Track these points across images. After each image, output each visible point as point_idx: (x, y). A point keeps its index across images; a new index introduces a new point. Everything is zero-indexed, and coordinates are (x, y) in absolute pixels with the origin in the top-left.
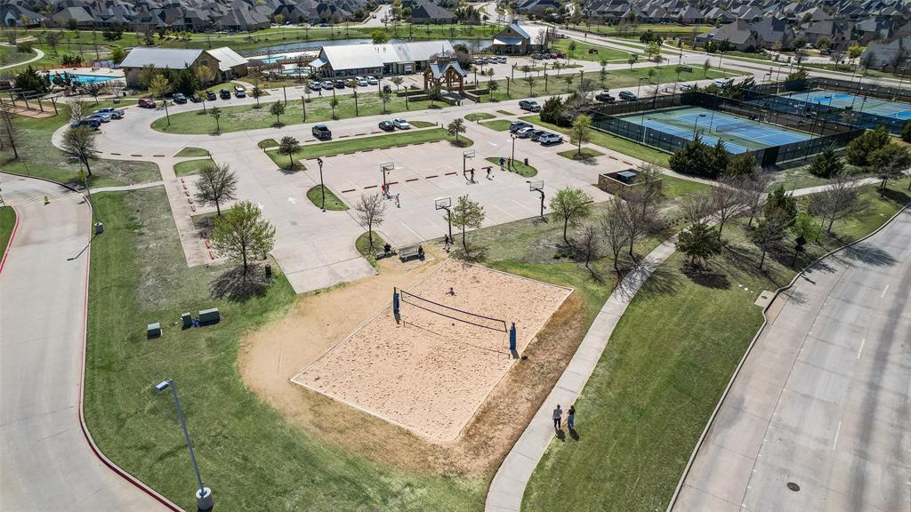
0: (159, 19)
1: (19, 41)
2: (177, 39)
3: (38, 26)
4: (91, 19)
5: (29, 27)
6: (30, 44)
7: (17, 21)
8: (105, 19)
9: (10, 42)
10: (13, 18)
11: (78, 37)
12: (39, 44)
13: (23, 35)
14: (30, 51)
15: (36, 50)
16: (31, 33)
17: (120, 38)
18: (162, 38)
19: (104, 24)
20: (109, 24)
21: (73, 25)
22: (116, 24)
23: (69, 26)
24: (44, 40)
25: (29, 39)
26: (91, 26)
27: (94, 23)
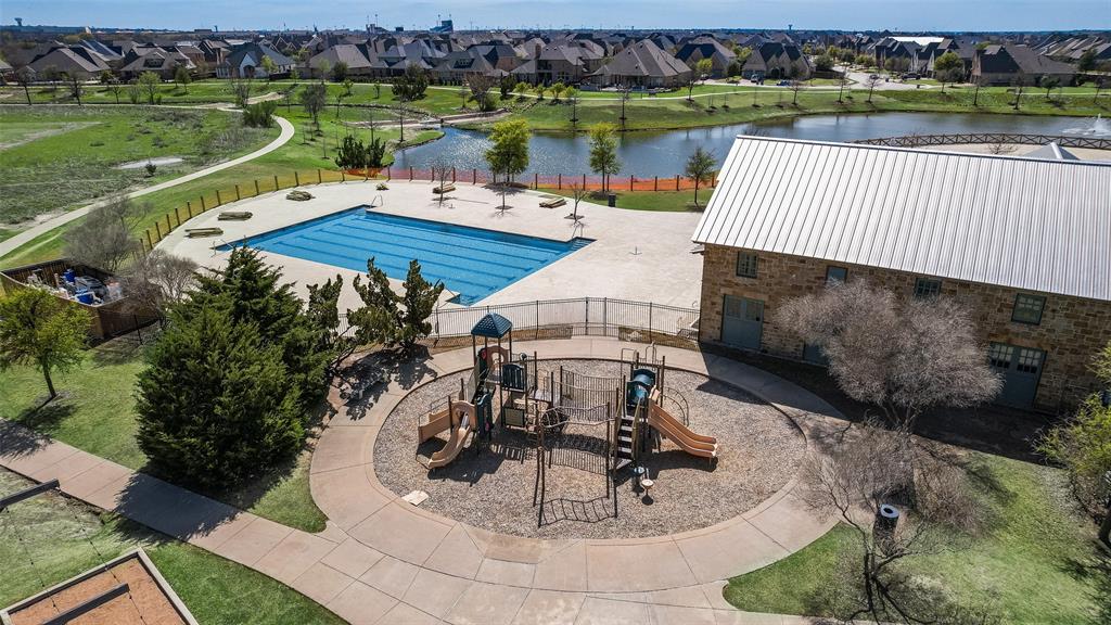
0: (487, 65)
1: (253, 101)
2: (541, 99)
3: (287, 76)
4: (370, 65)
5: (273, 78)
6: (269, 107)
7: (257, 69)
8: (390, 64)
9: (237, 103)
10: (253, 64)
11: (348, 94)
12: (286, 107)
13: (262, 90)
14: (266, 123)
15: (281, 121)
16: (273, 88)
17: (422, 97)
18: (504, 97)
19: (388, 72)
20: (400, 72)
21: (340, 74)
22: (412, 71)
23: (334, 73)
24: (296, 98)
25: (270, 96)
26: (368, 75)
27: (373, 70)
